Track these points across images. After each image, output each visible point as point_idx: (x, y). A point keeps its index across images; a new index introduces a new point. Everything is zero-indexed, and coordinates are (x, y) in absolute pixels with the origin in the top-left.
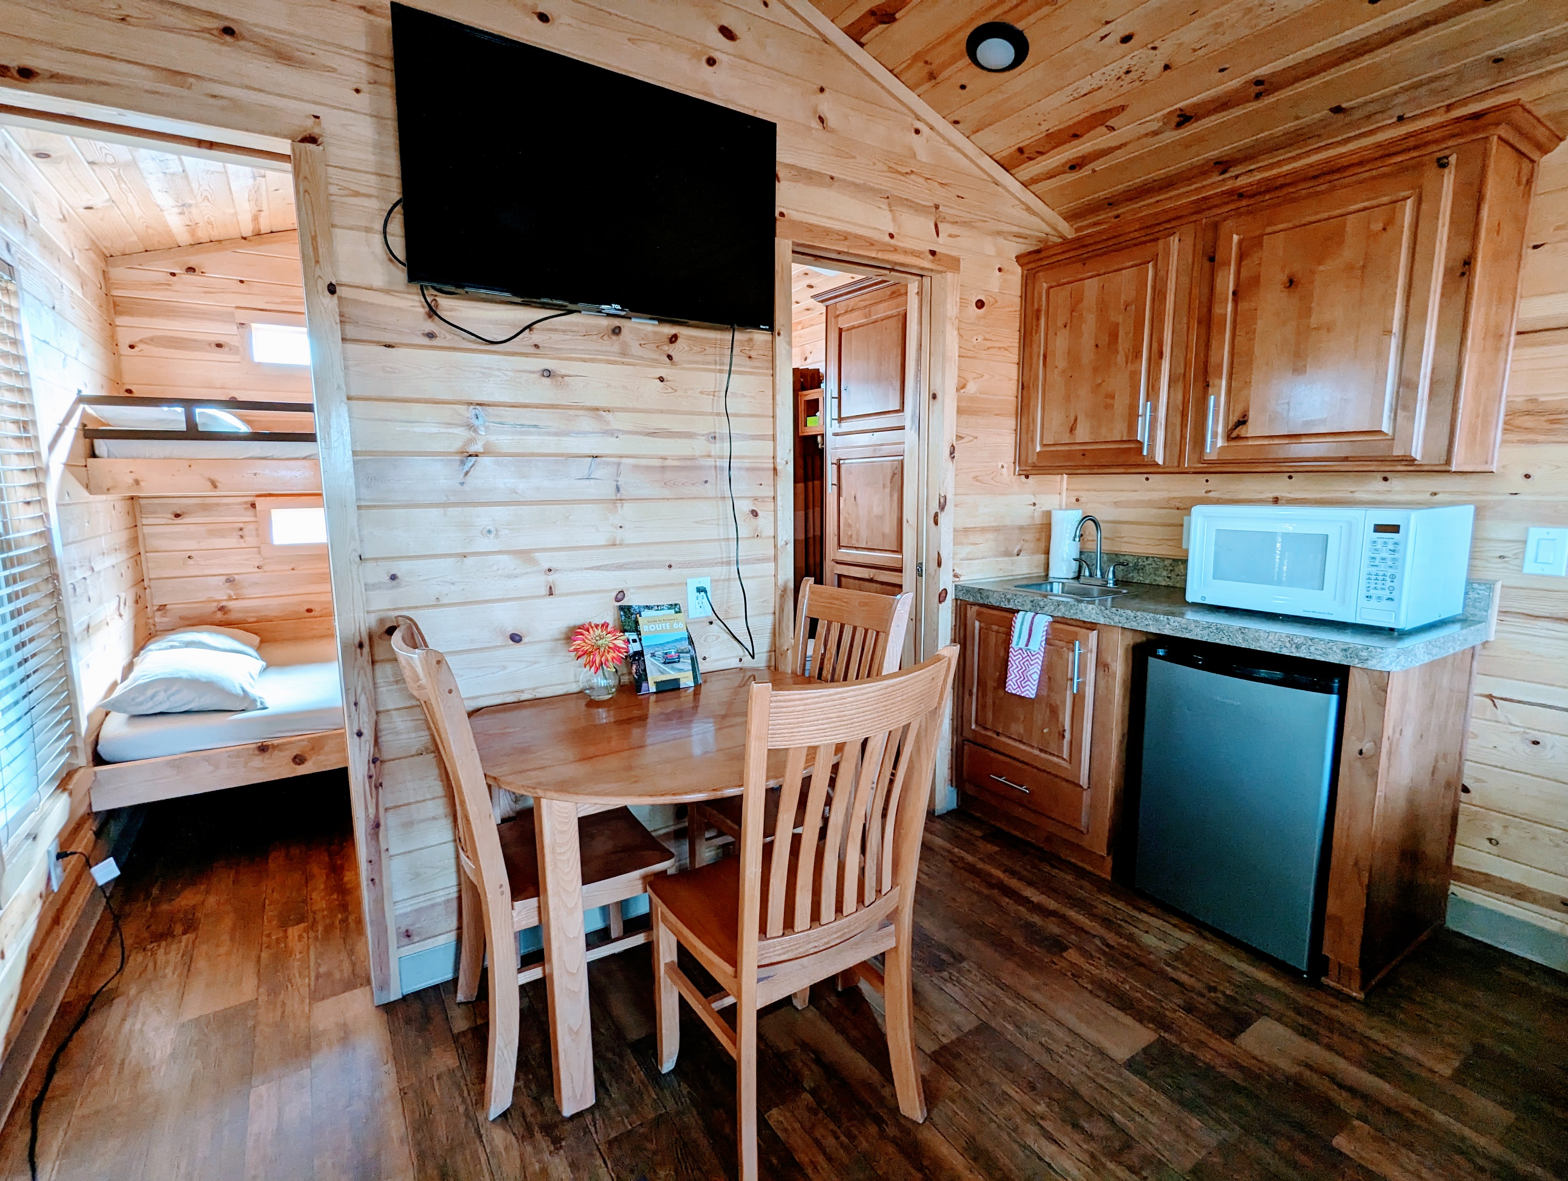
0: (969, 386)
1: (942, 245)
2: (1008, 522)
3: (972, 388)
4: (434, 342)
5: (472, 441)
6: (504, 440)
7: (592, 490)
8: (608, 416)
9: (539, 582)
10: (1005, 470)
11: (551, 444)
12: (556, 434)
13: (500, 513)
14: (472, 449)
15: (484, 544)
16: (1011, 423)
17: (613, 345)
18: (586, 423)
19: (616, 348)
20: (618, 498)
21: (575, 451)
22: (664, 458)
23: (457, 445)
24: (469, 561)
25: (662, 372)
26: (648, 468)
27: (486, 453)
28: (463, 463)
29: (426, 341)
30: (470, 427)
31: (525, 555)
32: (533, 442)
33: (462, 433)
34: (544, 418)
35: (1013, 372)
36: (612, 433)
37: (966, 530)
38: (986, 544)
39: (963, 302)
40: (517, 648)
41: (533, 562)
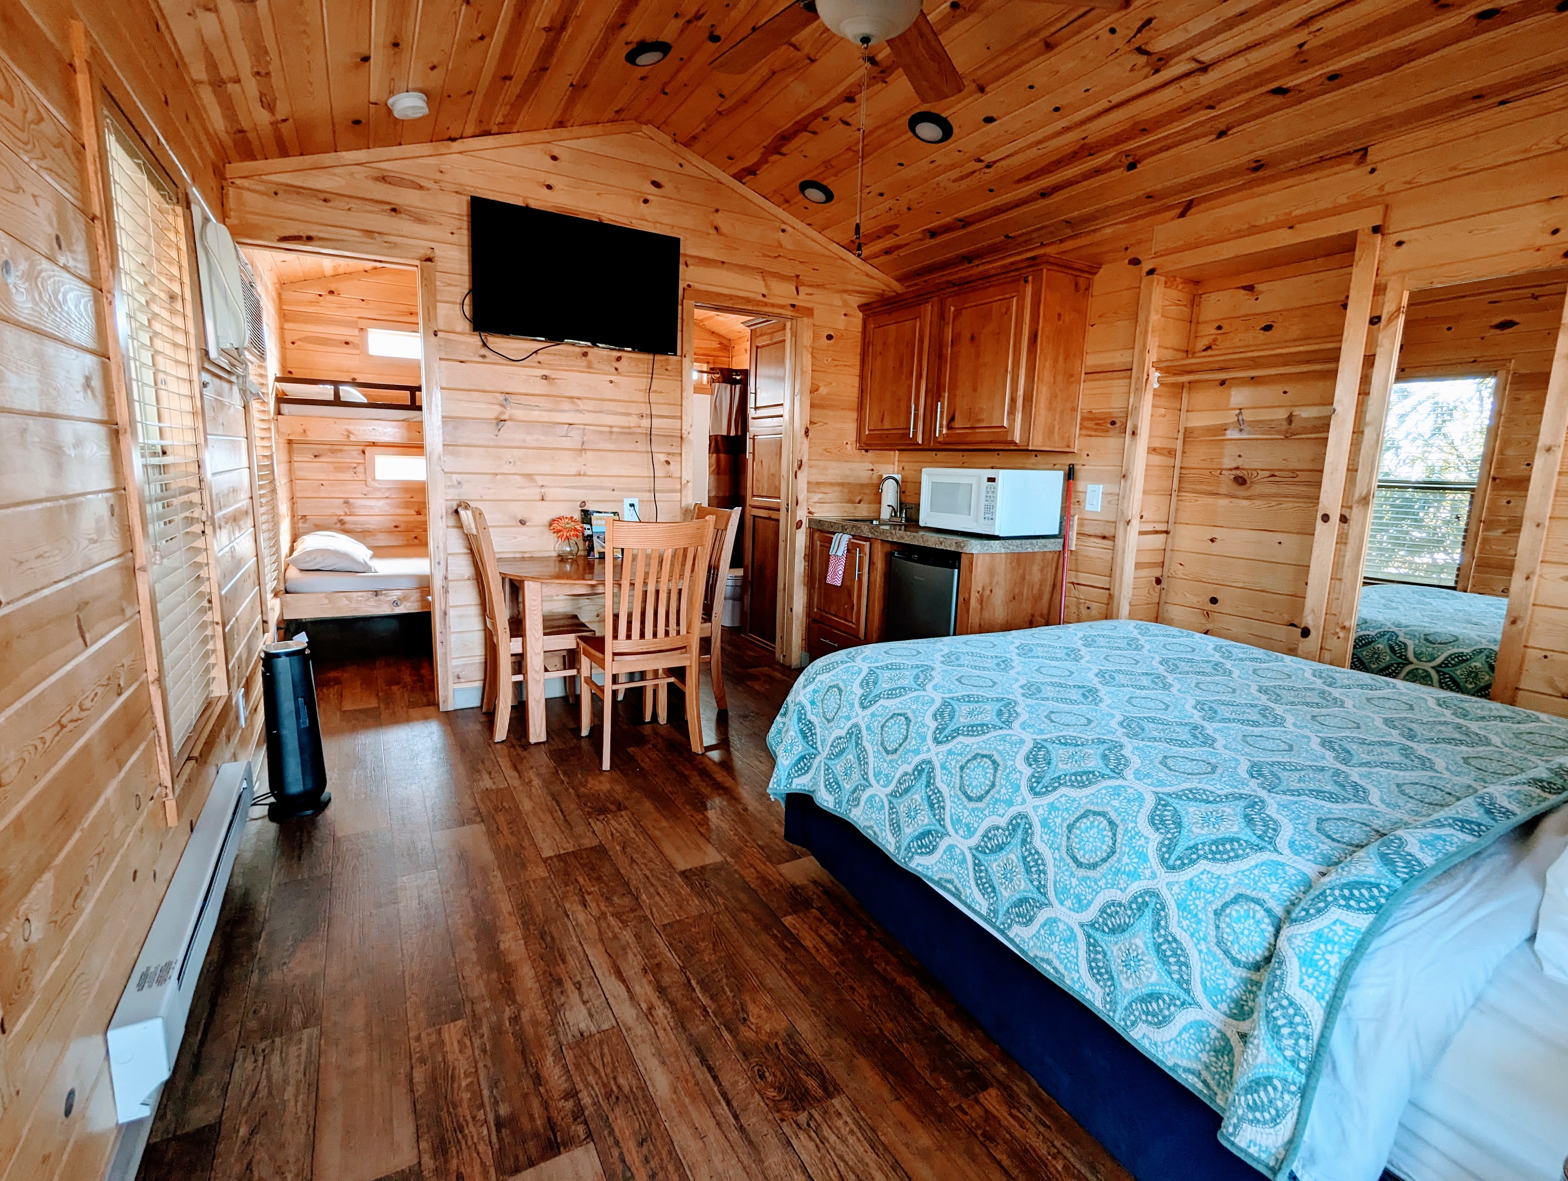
0: (821, 390)
1: (802, 300)
2: (851, 480)
3: (823, 390)
4: (485, 360)
5: (503, 413)
6: (519, 414)
7: (567, 443)
8: (579, 402)
9: (535, 493)
10: (849, 446)
11: (545, 416)
12: (548, 411)
13: (518, 453)
14: (503, 418)
15: (506, 469)
16: (855, 415)
17: (582, 362)
18: (566, 405)
19: (584, 364)
20: (582, 450)
21: (559, 420)
22: (611, 427)
23: (494, 415)
24: (498, 477)
25: (612, 378)
26: (602, 432)
27: (510, 419)
28: (497, 424)
29: (481, 359)
30: (502, 406)
31: (529, 477)
32: (536, 415)
33: (499, 409)
34: (541, 402)
35: (856, 381)
36: (581, 411)
37: (818, 484)
38: (833, 494)
39: (815, 337)
40: (523, 529)
41: (534, 481)
